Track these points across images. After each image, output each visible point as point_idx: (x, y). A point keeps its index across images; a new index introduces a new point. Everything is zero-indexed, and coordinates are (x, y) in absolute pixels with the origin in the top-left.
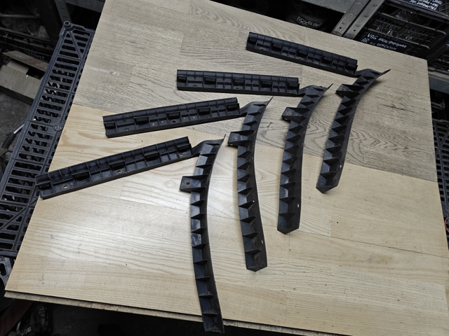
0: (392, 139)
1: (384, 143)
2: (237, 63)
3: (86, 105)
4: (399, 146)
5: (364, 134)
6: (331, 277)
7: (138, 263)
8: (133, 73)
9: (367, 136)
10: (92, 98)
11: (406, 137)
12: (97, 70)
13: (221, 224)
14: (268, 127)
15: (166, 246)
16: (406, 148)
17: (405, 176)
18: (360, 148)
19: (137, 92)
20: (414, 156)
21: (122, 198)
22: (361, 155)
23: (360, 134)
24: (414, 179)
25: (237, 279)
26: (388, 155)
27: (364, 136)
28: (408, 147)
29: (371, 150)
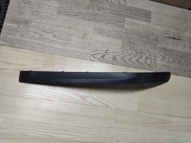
0: (172, 56)
1: (168, 58)
2: (89, 18)
3: (5, 45)
5: (158, 54)
6: (137, 133)
7: (34, 132)
8: (31, 26)
9: (159, 55)
10: (8, 41)
11: (180, 55)
12: (11, 25)
13: (79, 108)
14: (106, 53)
15: (49, 122)
16: (180, 61)
18: (155, 62)
19: (34, 37)
20: (184, 65)
21: (25, 96)
22: (155, 66)
23: (155, 54)
24: (183, 77)
25: (88, 138)
26: (170, 65)
27: (157, 56)
28: (181, 60)
29: (161, 63)
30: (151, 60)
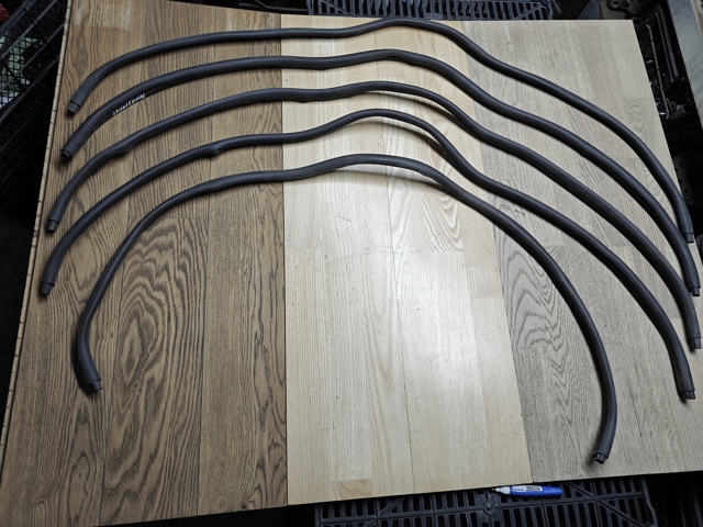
0: (576, 395)
1: (563, 381)
4: (568, 408)
5: (564, 348)
9: (562, 351)
11: (588, 421)
12: (507, 31)
16: (570, 422)
17: (521, 419)
18: (538, 341)
20: (562, 437)
22: (528, 344)
23: (560, 340)
24: (524, 437)
26: (545, 389)
27: (559, 347)
28: (573, 426)
29: (543, 361)
30: (540, 329)
